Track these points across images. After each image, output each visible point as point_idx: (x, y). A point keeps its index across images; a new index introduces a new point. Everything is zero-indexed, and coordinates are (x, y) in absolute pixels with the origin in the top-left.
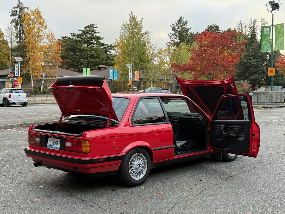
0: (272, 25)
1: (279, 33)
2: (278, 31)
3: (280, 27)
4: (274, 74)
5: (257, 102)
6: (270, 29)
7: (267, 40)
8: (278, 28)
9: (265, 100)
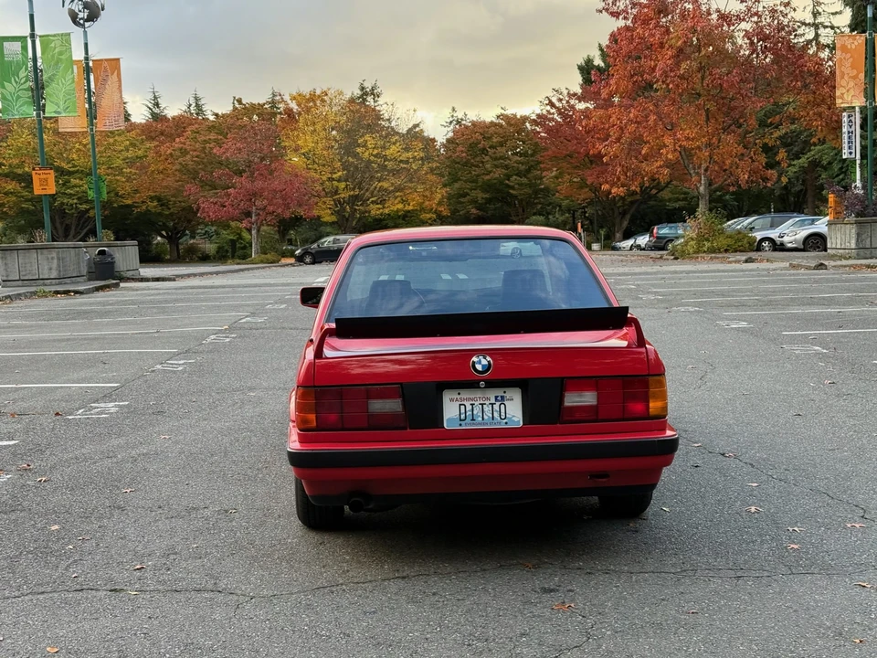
0: (33, 36)
1: (57, 63)
2: (53, 56)
3: (58, 43)
4: (52, 190)
5: (18, 278)
6: (24, 48)
7: (16, 82)
8: (53, 45)
9: (46, 271)
